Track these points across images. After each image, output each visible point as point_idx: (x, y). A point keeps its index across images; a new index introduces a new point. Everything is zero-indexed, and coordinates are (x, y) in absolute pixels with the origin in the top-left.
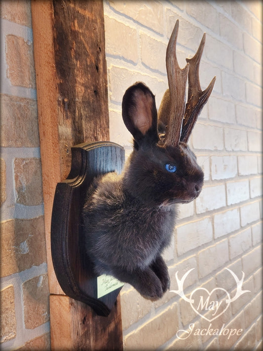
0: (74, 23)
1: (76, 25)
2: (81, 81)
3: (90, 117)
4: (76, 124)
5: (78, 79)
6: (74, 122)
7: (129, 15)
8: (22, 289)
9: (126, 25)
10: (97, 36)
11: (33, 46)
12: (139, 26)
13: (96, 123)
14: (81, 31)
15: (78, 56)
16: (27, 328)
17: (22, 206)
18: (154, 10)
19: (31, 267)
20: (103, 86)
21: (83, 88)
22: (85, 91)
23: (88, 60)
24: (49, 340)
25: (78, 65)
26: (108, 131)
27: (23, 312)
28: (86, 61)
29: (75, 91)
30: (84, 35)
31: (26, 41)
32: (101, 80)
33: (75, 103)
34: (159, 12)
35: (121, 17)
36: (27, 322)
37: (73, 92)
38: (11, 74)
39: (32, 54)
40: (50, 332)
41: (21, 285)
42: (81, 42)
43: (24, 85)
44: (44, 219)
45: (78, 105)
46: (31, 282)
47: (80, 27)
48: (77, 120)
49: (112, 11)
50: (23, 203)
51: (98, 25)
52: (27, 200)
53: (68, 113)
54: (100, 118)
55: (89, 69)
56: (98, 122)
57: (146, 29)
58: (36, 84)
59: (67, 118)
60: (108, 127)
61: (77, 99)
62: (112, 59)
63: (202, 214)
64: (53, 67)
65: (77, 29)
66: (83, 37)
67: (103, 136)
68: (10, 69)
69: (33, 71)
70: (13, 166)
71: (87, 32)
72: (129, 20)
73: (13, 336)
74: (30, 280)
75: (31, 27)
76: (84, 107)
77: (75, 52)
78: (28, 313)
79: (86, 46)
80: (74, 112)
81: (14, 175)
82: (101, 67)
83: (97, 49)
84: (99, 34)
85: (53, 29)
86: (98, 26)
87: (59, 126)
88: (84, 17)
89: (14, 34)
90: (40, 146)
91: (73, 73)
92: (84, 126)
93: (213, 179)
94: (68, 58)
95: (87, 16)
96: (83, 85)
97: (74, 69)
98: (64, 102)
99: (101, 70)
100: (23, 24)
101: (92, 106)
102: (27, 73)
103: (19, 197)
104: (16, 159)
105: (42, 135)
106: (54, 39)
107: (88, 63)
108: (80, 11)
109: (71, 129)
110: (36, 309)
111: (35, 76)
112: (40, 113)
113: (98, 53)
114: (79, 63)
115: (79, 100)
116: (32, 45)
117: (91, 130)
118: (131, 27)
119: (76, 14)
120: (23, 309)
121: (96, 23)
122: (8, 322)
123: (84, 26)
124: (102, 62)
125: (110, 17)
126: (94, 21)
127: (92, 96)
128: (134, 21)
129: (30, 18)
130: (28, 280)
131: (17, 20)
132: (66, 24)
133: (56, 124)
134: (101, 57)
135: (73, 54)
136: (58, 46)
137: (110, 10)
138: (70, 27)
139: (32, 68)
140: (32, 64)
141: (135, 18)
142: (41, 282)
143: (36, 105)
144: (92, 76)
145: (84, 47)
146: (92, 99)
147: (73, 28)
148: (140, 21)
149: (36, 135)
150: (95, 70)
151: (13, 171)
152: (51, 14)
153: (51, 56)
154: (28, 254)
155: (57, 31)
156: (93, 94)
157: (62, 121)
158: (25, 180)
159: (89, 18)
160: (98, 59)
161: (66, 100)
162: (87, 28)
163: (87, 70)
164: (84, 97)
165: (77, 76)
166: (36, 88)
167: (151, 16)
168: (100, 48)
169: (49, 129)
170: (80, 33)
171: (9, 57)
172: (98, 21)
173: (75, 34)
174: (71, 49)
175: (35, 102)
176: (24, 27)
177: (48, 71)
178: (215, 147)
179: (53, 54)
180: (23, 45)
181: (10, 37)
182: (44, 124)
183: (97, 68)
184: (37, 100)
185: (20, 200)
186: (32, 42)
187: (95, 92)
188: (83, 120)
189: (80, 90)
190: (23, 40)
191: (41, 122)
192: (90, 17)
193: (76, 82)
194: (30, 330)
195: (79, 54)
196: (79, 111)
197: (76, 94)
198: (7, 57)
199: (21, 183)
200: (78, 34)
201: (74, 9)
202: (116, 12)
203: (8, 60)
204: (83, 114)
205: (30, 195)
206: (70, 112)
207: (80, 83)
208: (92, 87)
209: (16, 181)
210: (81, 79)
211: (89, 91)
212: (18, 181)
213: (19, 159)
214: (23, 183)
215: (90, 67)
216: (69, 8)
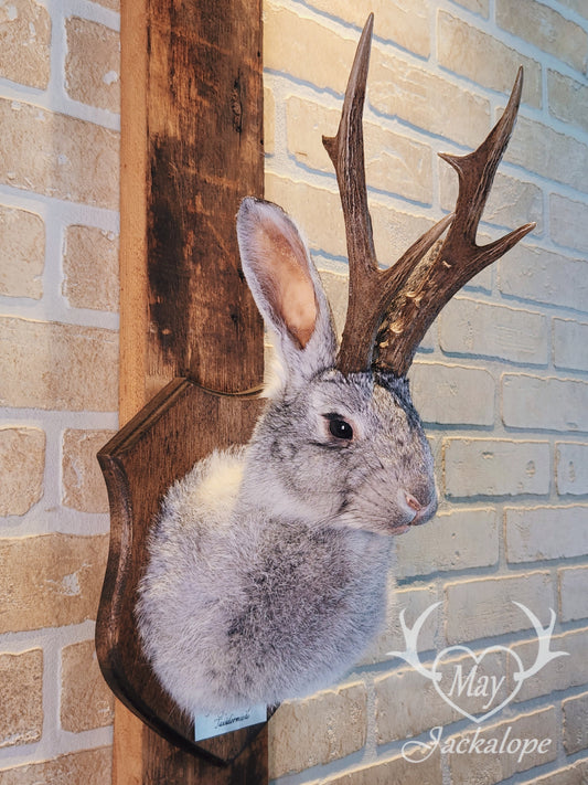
0: (194, 201)
1: (199, 203)
2: (204, 300)
3: (218, 361)
5: (197, 296)
6: (181, 369)
8: (60, 658)
11: (121, 241)
14: (208, 213)
15: (199, 256)
16: (65, 727)
17: (73, 511)
18: (406, 161)
19: (81, 621)
21: (206, 310)
22: (211, 316)
23: (222, 262)
25: (198, 272)
27: (59, 699)
28: (218, 265)
29: (188, 316)
30: (215, 220)
31: (105, 234)
33: (185, 336)
34: (421, 164)
36: (65, 717)
37: (182, 318)
38: (71, 290)
40: (114, 745)
41: (59, 650)
42: (207, 233)
43: (95, 307)
45: (193, 339)
46: (80, 647)
47: (208, 206)
48: (188, 366)
50: (74, 507)
52: (84, 501)
53: (170, 354)
54: (241, 364)
55: (222, 277)
56: (237, 370)
57: (383, 196)
58: (119, 304)
59: (167, 361)
61: (191, 330)
63: (523, 563)
64: (143, 276)
65: (199, 210)
66: (214, 222)
68: (69, 282)
69: (115, 282)
70: (62, 443)
71: (222, 215)
73: (35, 737)
74: (78, 645)
75: (118, 210)
76: (207, 343)
77: (193, 249)
78: (69, 702)
79: (219, 237)
80: (184, 352)
81: (61, 457)
85: (148, 214)
87: (148, 377)
88: (217, 189)
89: (82, 223)
90: (118, 410)
91: (186, 286)
93: (563, 492)
94: (177, 260)
95: (225, 186)
96: (206, 305)
97: (189, 278)
101: (223, 342)
102: (103, 287)
103: (67, 496)
104: (68, 431)
105: (122, 389)
106: (149, 231)
107: (222, 268)
108: (209, 179)
110: (87, 697)
111: (119, 290)
114: (199, 267)
115: (196, 330)
116: (118, 240)
119: (200, 186)
120: (60, 693)
122: (25, 711)
123: (217, 204)
127: (227, 324)
129: (118, 196)
130: (75, 642)
131: (90, 200)
132: (176, 203)
135: (187, 252)
136: (155, 241)
137: (297, 168)
138: (185, 207)
139: (115, 277)
143: (117, 341)
144: (228, 290)
145: (214, 240)
146: (224, 329)
147: (191, 210)
150: (236, 278)
151: (61, 450)
152: (147, 189)
153: (142, 257)
154: (77, 597)
155: (155, 216)
156: (230, 320)
157: (154, 368)
158: (83, 467)
159: (228, 189)
161: (166, 332)
163: (218, 280)
164: (207, 326)
165: (195, 290)
167: (399, 171)
169: (133, 382)
170: (207, 217)
171: (69, 261)
172: (249, 193)
173: (195, 220)
174: (184, 244)
177: (136, 283)
178: (570, 424)
179: (144, 254)
180: (99, 239)
181: (74, 228)
182: (126, 373)
185: (70, 502)
186: (117, 235)
187: (233, 317)
188: (201, 367)
189: (199, 314)
191: (123, 370)
192: (232, 186)
193: (191, 301)
194: (71, 733)
195: (201, 254)
196: (195, 350)
197: (190, 322)
198: (66, 261)
199: (74, 473)
200: (201, 219)
201: (195, 177)
202: (310, 170)
203: (68, 267)
204: (202, 356)
205: (90, 494)
206: (174, 352)
207: (200, 303)
208: (228, 309)
209: (65, 470)
210: (203, 295)
211: (220, 315)
212: (69, 469)
213: (74, 431)
214: (78, 472)
215: (225, 275)
216: (184, 177)
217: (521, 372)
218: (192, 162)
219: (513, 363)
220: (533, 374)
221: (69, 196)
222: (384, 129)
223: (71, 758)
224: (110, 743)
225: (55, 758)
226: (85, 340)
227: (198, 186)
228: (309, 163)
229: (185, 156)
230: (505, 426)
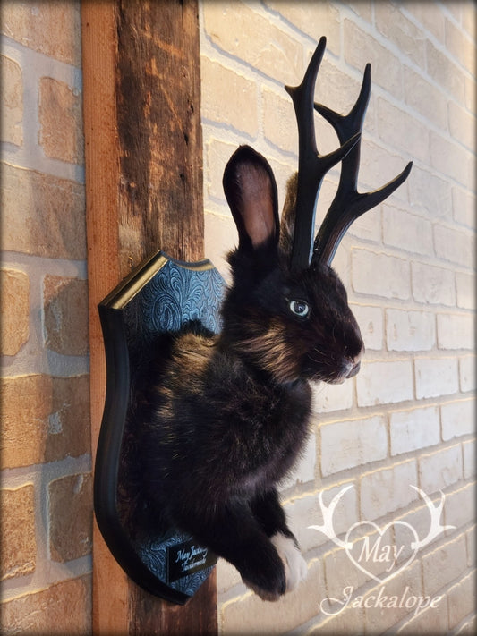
0: (150, 64)
1: (154, 66)
2: (159, 157)
3: (172, 216)
4: (149, 226)
5: (154, 153)
6: (145, 222)
7: (243, 58)
8: (48, 492)
9: (239, 74)
10: (188, 88)
11: (83, 98)
12: (260, 78)
13: (181, 228)
14: (161, 77)
15: (156, 116)
16: (54, 559)
17: (54, 353)
18: (287, 54)
19: (64, 457)
20: (195, 168)
21: (162, 169)
22: (165, 173)
23: (172, 124)
24: (90, 586)
25: (155, 131)
26: (202, 243)
27: (49, 531)
28: (169, 126)
29: (148, 172)
30: (166, 83)
31: (71, 89)
32: (192, 158)
33: (147, 191)
34: (296, 57)
35: (230, 60)
36: (53, 548)
37: (144, 173)
38: (46, 140)
39: (80, 110)
40: (92, 573)
41: (47, 486)
42: (160, 95)
43: (65, 159)
44: (89, 380)
45: (153, 194)
46: (63, 482)
47: (161, 70)
48: (150, 218)
49: (216, 51)
50: (55, 349)
51: (189, 69)
52: (62, 344)
53: (136, 206)
54: (188, 220)
55: (172, 138)
56: (186, 226)
57: (272, 83)
58: (84, 158)
59: (134, 213)
60: (203, 236)
61: (151, 186)
62: (213, 128)
64: (113, 130)
65: (154, 73)
66: (165, 86)
67: (193, 250)
68: (44, 132)
69: (81, 136)
70: (43, 287)
71: (170, 79)
72: (244, 67)
73: (31, 569)
74: (62, 480)
75: (80, 66)
76: (163, 199)
77: (151, 109)
78: (57, 535)
79: (169, 100)
80: (146, 205)
81: (43, 301)
82: (193, 136)
83: (187, 107)
84: (191, 83)
85: (116, 71)
86: (190, 71)
87: (120, 226)
88: (167, 55)
89: (52, 76)
90: (87, 259)
91: (146, 143)
92: (161, 230)
93: (390, 348)
94: (138, 118)
95: (173, 53)
96: (162, 163)
97: (148, 136)
98: (129, 188)
99: (193, 142)
100: (67, 63)
101: (175, 199)
102: (71, 140)
103: (49, 339)
104: (47, 276)
105: (91, 239)
106: (117, 86)
107: (172, 129)
108: (161, 45)
109: (139, 232)
110: (71, 529)
111: (84, 144)
112: (89, 204)
113: (189, 114)
114: (156, 127)
115: (154, 186)
116: (81, 97)
117: (172, 238)
118: (247, 78)
120: (49, 526)
121: (188, 66)
122: (22, 544)
123: (167, 69)
124: (194, 129)
125: (212, 60)
126: (184, 63)
127: (177, 182)
128: (253, 69)
129: (80, 54)
130: (60, 478)
131: (58, 55)
132: (137, 64)
133: (115, 223)
134: (193, 121)
135: (146, 111)
136: (122, 99)
137: (212, 49)
138: (144, 69)
139: (80, 132)
140: (79, 126)
141: (254, 64)
142: (80, 486)
143: (83, 192)
144: (177, 150)
145: (166, 103)
146: (175, 187)
147: (148, 71)
148: (264, 70)
149: (82, 240)
150: (182, 141)
151: (42, 295)
152: (114, 46)
153: (111, 112)
154: (60, 435)
155: (122, 73)
156: (179, 179)
157: (124, 217)
158: (60, 312)
159: (175, 57)
160: (188, 124)
161: (132, 185)
162: (172, 72)
163: (170, 140)
164: (163, 183)
165: (153, 148)
166: (85, 166)
167: (282, 62)
168: (192, 107)
169: (103, 232)
170: (160, 80)
171: (43, 112)
172: (191, 63)
173: (151, 81)
174: (144, 103)
175: (83, 187)
176: (70, 67)
177: (105, 137)
178: (394, 292)
179: (114, 109)
180: (66, 94)
181: (46, 80)
182: (95, 223)
183: (187, 138)
184: (86, 184)
185: (51, 344)
186: (80, 91)
187: (181, 176)
188: (159, 221)
189: (155, 170)
190: (67, 87)
191: (91, 220)
192: (178, 56)
193: (150, 158)
194: (59, 564)
195: (157, 114)
196: (155, 204)
197: (150, 177)
198: (41, 111)
199: (54, 317)
200: (156, 82)
201: (151, 41)
202: (222, 51)
203: (42, 117)
204: (160, 211)
205: (67, 338)
206: (139, 205)
207: (157, 160)
208: (177, 169)
209: (46, 312)
210: (159, 153)
211: (172, 174)
212: (49, 312)
213: (52, 277)
214: (57, 316)
215: (174, 136)
216: (142, 39)
217: (363, 247)
218: (148, 27)
219: (358, 239)
220: (371, 248)
221: (42, 48)
222: (271, 23)
223: (60, 587)
224: (90, 572)
225: (48, 588)
226: (59, 190)
227: (153, 51)
228: (221, 45)
229: (143, 20)
230: (354, 291)
